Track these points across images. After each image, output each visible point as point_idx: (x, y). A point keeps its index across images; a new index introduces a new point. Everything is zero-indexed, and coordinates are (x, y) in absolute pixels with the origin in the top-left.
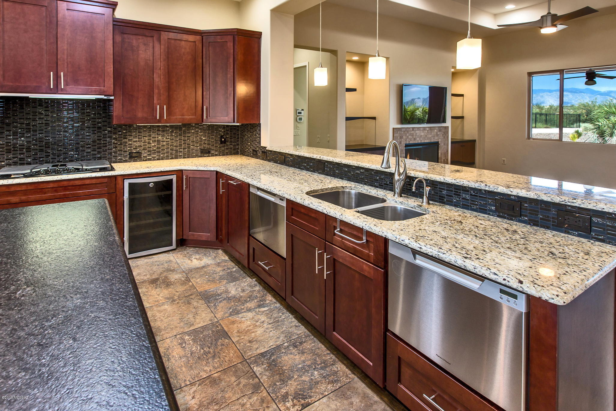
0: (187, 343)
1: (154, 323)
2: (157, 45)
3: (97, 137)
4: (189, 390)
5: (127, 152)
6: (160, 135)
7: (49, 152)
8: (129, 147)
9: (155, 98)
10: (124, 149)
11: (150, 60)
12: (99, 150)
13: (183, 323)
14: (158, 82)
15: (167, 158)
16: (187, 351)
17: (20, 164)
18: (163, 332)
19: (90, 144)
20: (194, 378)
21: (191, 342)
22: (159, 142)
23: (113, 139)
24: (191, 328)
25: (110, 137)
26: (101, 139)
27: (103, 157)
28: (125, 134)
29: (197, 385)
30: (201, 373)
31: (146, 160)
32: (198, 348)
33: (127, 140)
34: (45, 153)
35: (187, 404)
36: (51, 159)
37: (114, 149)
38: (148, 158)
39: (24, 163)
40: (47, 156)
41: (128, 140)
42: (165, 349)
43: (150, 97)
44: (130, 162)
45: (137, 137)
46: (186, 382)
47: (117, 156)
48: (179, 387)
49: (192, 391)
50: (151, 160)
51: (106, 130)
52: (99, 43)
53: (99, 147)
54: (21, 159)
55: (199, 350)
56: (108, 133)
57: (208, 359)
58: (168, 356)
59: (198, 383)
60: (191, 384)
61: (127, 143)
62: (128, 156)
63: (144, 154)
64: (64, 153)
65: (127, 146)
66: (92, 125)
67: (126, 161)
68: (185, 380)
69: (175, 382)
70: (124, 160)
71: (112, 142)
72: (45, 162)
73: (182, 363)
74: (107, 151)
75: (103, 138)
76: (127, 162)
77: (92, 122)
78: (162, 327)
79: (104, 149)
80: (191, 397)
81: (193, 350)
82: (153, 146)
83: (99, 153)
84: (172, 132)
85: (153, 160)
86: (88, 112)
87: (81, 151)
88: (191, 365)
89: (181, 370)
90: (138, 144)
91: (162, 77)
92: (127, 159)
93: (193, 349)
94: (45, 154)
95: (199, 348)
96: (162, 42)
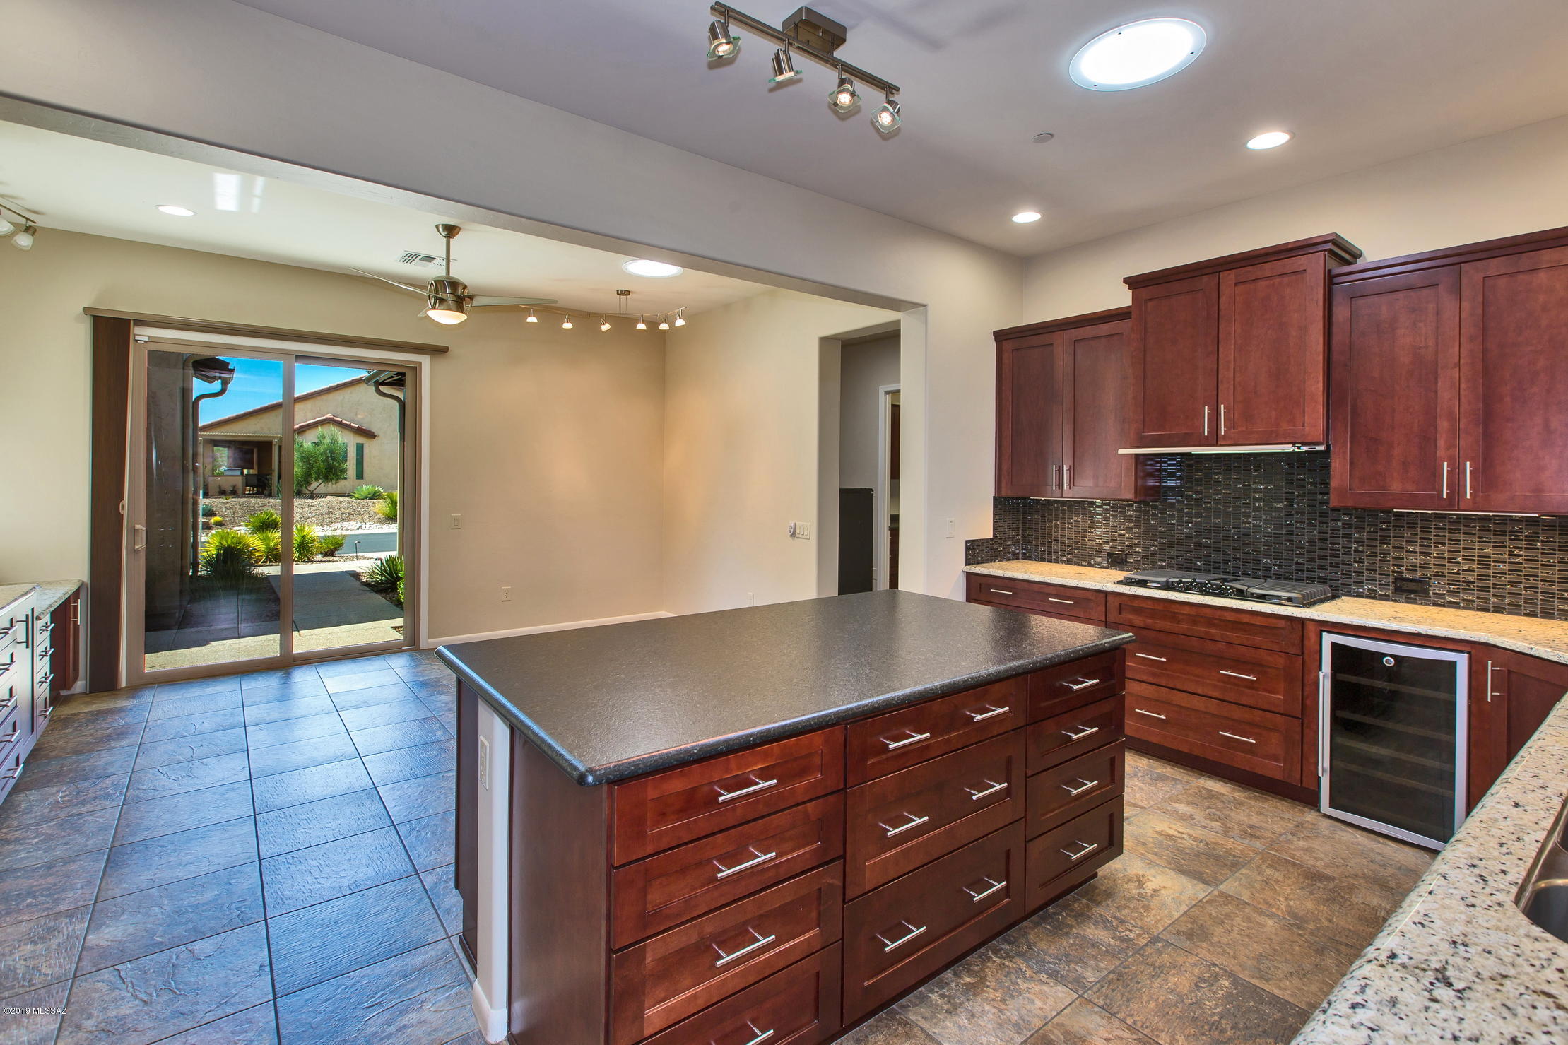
0: (1214, 988)
1: (1213, 923)
2: (1449, 304)
3: (1320, 533)
4: (1117, 1029)
5: (1389, 575)
6: (1490, 542)
7: (1230, 555)
8: (1393, 565)
9: (1441, 443)
10: (1380, 567)
11: (1426, 347)
12: (1322, 562)
13: (1255, 964)
14: (1450, 399)
15: (1514, 610)
16: (1193, 994)
17: (1185, 568)
18: (1204, 945)
19: (1304, 548)
20: (1147, 1027)
21: (1221, 992)
22: (1484, 561)
23: (1355, 541)
24: (1256, 982)
25: (1348, 537)
26: (1327, 540)
27: (1330, 580)
28: (1386, 533)
29: (1135, 1036)
30: (1165, 1033)
31: (1443, 606)
32: (1215, 1009)
33: (1390, 546)
34: (1223, 554)
35: (1091, 1034)
36: (1233, 567)
37: (1356, 565)
38: (1449, 599)
39: (1191, 569)
40: (1225, 562)
41: (1393, 547)
42: (1170, 963)
43: (1427, 440)
44: (1395, 601)
45: (1416, 542)
46: (1128, 1018)
47: (1363, 583)
48: (1112, 1012)
49: (1119, 1033)
50: (1459, 608)
51: (1339, 521)
52: (1294, 334)
53: (1323, 556)
54: (1189, 560)
55: (1214, 1013)
56: (1344, 527)
57: (1203, 1034)
58: (1162, 972)
59: (1141, 1036)
60: (1130, 1028)
61: (1389, 554)
62: (1392, 586)
63: (1436, 587)
64: (1253, 560)
65: (1389, 561)
66: (1308, 506)
67: (1385, 598)
68: (1132, 1016)
69: (1119, 1003)
70: (1380, 595)
71: (1351, 548)
72: (1223, 572)
73: (1162, 998)
74: (1339, 567)
75: (1331, 537)
76: (1388, 600)
77: (1308, 500)
78: (1215, 939)
79: (1335, 560)
80: (1105, 1035)
81: (1204, 1004)
82: (1463, 570)
83: (1322, 568)
84: (1533, 538)
85: (1464, 608)
86: (1302, 480)
87: (1285, 559)
88: (1170, 1013)
89: (1148, 1002)
90: (1417, 560)
91: (1463, 386)
92: (1389, 592)
93: (1207, 1003)
94: (1222, 557)
95: (1218, 1010)
96: (1466, 292)
